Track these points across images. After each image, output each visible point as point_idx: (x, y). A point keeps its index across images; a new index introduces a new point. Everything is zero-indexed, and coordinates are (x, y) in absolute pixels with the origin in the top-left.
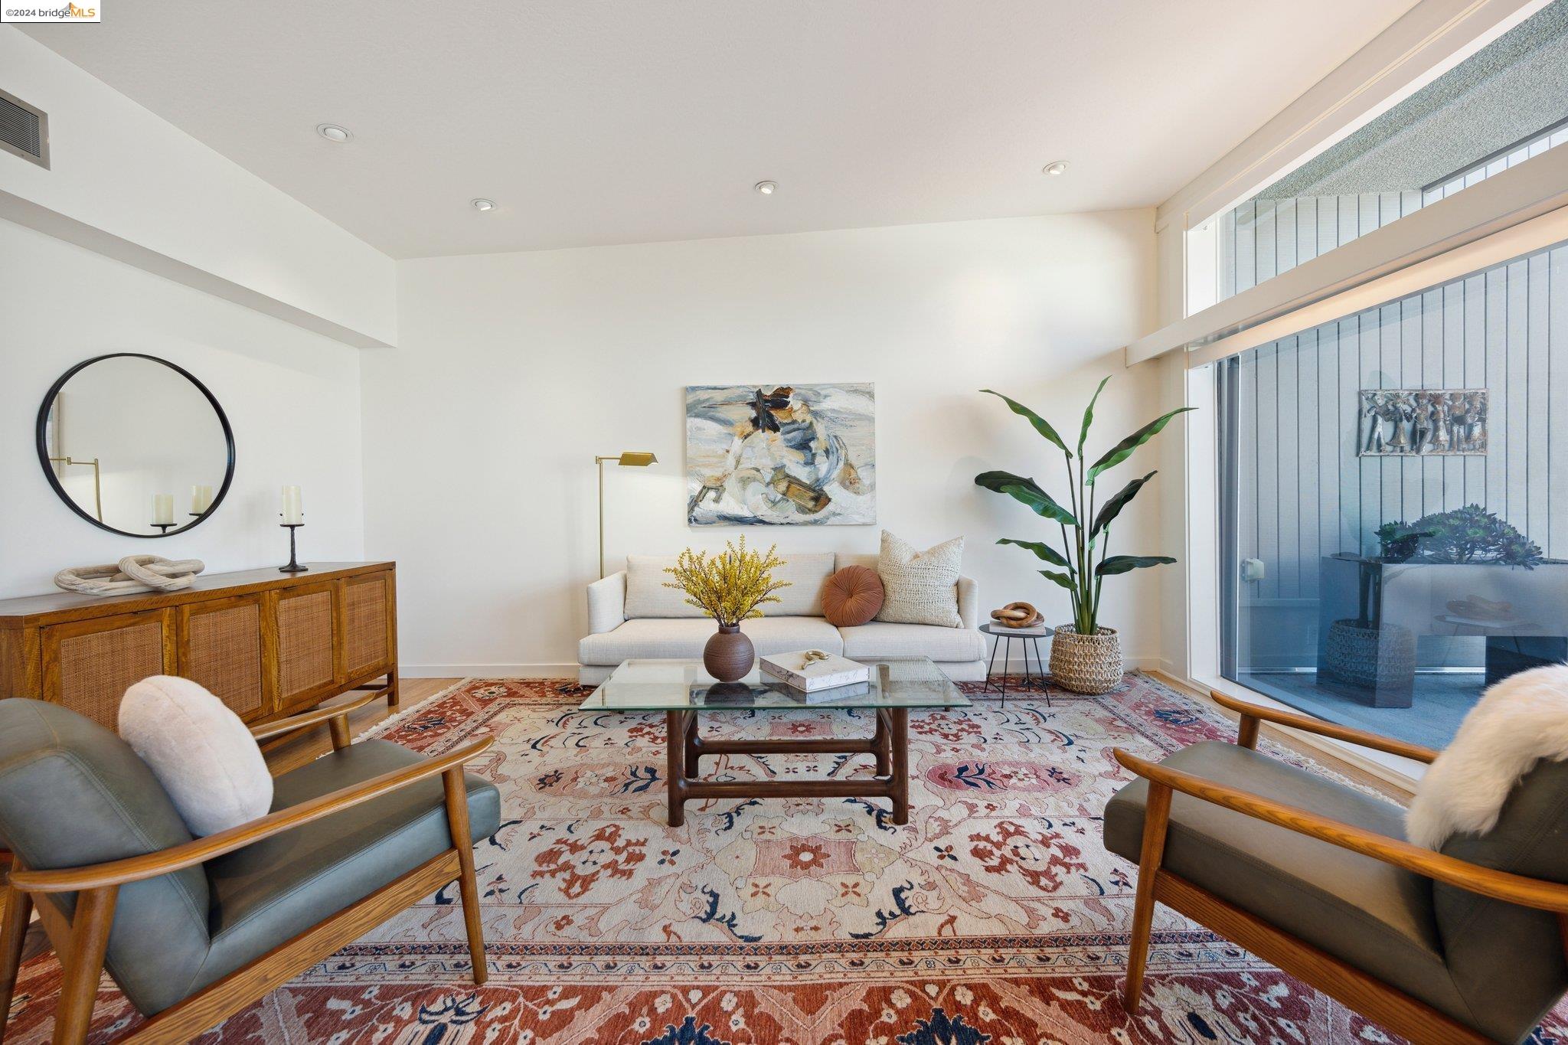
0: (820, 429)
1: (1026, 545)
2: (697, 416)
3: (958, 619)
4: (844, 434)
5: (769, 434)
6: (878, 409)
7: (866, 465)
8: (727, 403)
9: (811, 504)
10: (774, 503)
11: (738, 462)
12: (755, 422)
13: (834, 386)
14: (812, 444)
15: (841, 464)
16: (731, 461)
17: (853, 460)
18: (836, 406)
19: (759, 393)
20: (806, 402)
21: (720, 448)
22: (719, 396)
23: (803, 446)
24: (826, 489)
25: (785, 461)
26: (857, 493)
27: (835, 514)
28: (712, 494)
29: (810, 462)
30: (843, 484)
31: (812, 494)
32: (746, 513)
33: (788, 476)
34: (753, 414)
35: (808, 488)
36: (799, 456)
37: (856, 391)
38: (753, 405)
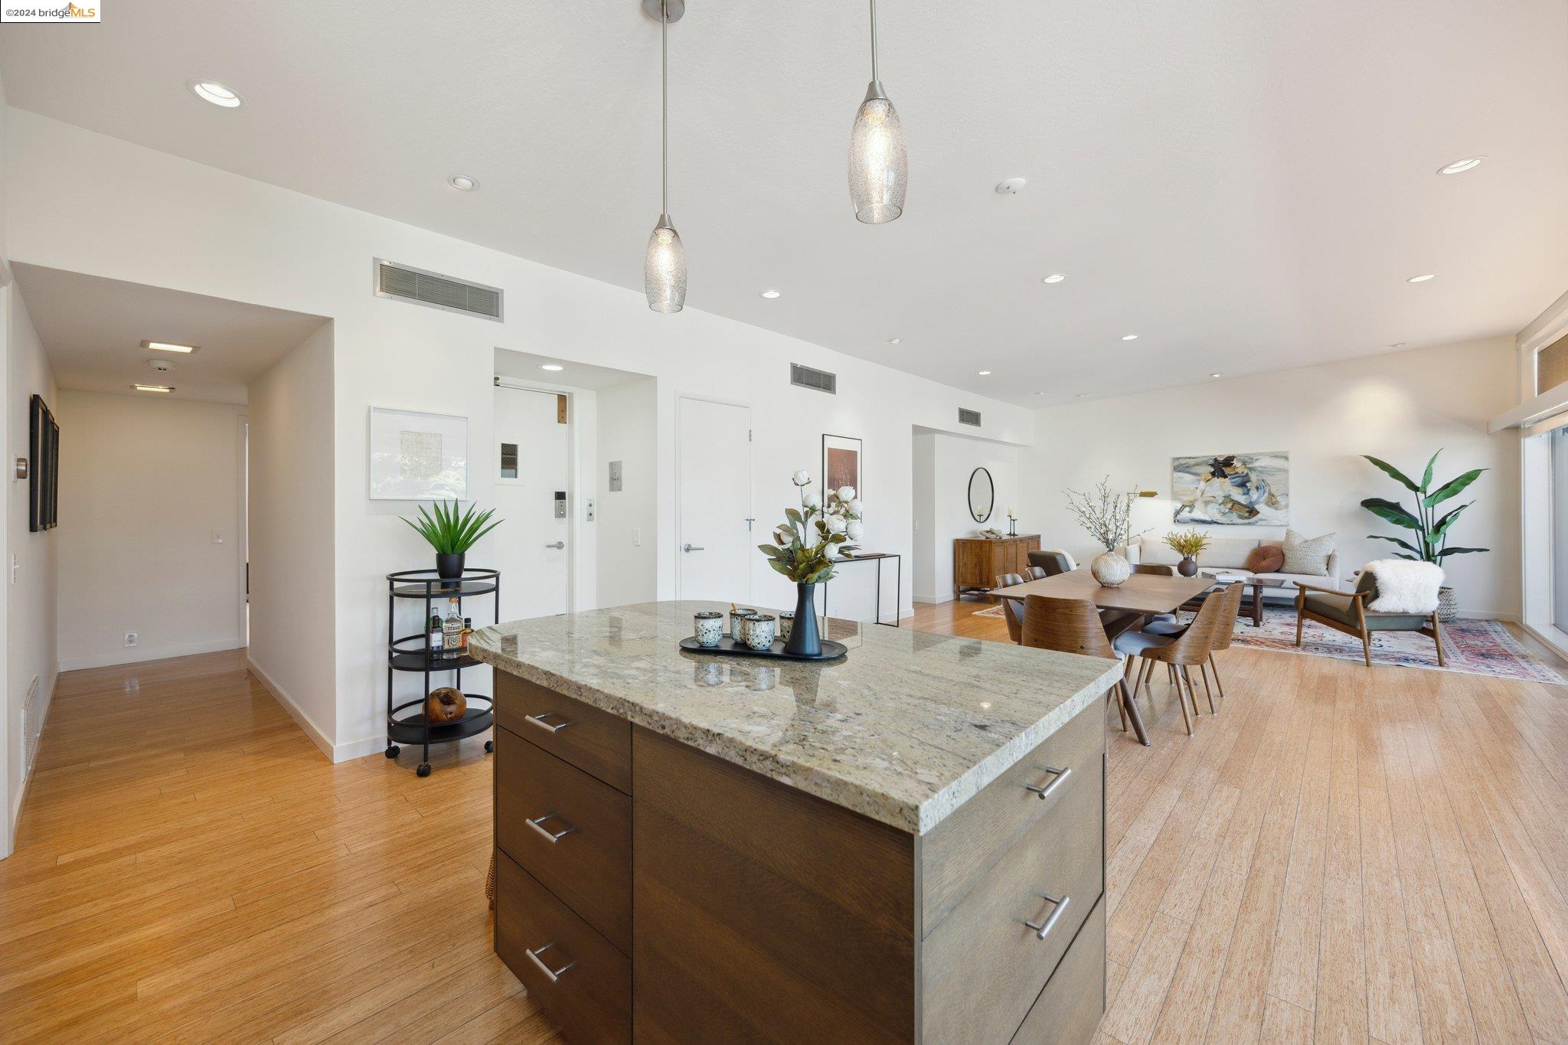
0: (1253, 477)
1: (1392, 540)
2: (1179, 471)
3: (1326, 572)
4: (1269, 479)
5: (1221, 480)
6: (1291, 465)
7: (1283, 494)
8: (1197, 465)
9: (1247, 515)
10: (1224, 514)
11: (1203, 494)
12: (1213, 474)
13: (1261, 454)
14: (1248, 484)
15: (1266, 494)
16: (1199, 493)
17: (1274, 491)
18: (1263, 465)
19: (1216, 460)
20: (1244, 463)
21: (1192, 487)
22: (1192, 462)
23: (1243, 485)
24: (1256, 507)
25: (1231, 493)
26: (1276, 509)
27: (1261, 520)
28: (1187, 509)
29: (1247, 493)
30: (1267, 504)
31: (1247, 509)
32: (1208, 519)
33: (1233, 500)
34: (1212, 470)
35: (1245, 506)
36: (1240, 490)
37: (1276, 456)
38: (1212, 465)
